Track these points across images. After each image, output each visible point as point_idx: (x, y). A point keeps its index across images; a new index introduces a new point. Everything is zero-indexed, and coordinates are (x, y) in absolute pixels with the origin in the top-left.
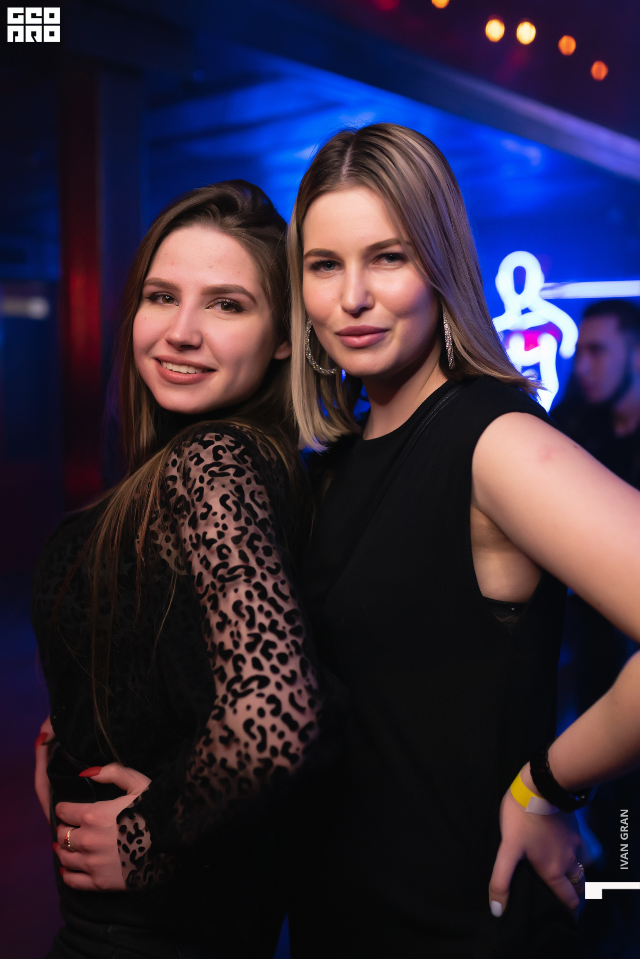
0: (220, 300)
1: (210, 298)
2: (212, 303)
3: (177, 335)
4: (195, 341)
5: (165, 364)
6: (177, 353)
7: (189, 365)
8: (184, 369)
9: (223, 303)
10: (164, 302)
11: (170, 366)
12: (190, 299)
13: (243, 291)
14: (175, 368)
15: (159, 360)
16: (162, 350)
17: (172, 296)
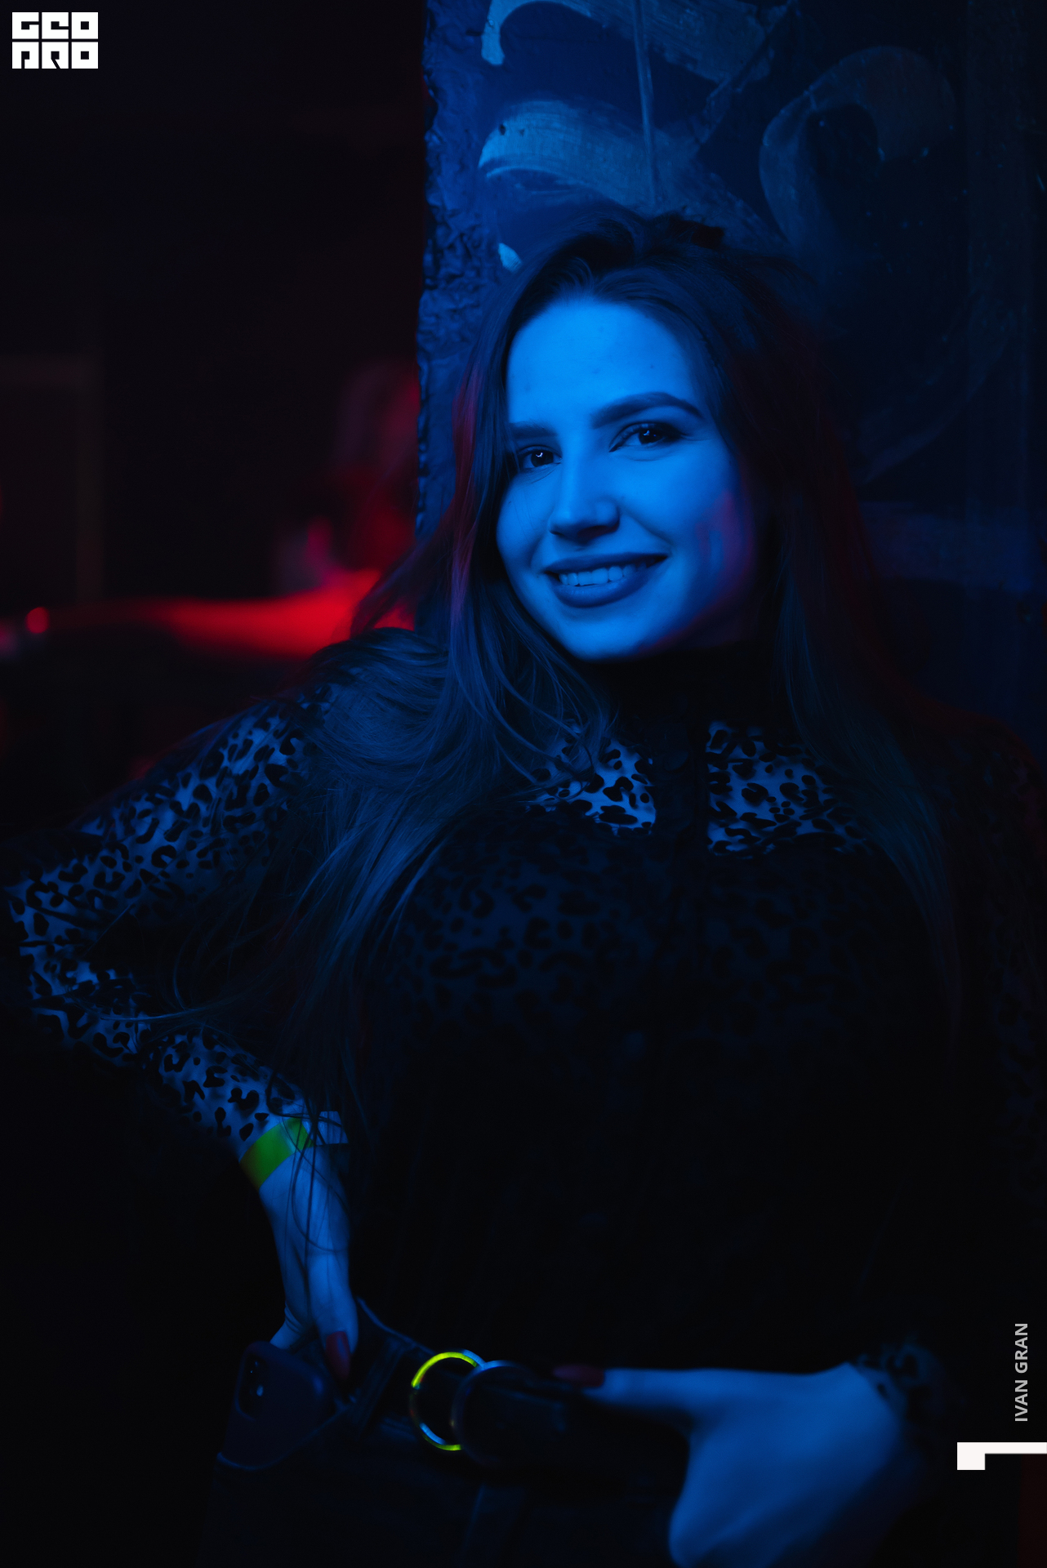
0: (631, 429)
1: (610, 431)
2: (618, 440)
3: (566, 515)
4: (604, 514)
5: (564, 578)
6: (579, 550)
7: (606, 563)
8: (600, 576)
9: (641, 431)
10: (536, 465)
11: (574, 578)
12: (575, 442)
13: (668, 400)
14: (583, 578)
15: (554, 574)
16: (552, 553)
17: (547, 449)
